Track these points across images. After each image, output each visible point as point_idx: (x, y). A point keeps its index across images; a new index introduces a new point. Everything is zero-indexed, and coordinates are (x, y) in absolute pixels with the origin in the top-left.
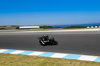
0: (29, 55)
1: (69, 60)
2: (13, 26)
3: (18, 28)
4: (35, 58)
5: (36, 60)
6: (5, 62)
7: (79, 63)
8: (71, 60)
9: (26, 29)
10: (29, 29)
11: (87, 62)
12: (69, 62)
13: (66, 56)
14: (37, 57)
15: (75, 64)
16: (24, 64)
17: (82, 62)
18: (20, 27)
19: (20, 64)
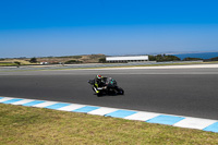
0: (126, 118)
2: (93, 57)
3: (103, 60)
4: (139, 127)
5: (141, 130)
6: (78, 131)
9: (120, 62)
14: (145, 125)
16: (117, 137)
19: (109, 136)
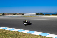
10: (29, 15)
18: (24, 14)
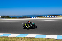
1: (20, 38)
7: (26, 39)
8: (22, 38)
11: (31, 38)
12: (20, 39)
13: (19, 35)
15: (24, 40)
17: (28, 38)
